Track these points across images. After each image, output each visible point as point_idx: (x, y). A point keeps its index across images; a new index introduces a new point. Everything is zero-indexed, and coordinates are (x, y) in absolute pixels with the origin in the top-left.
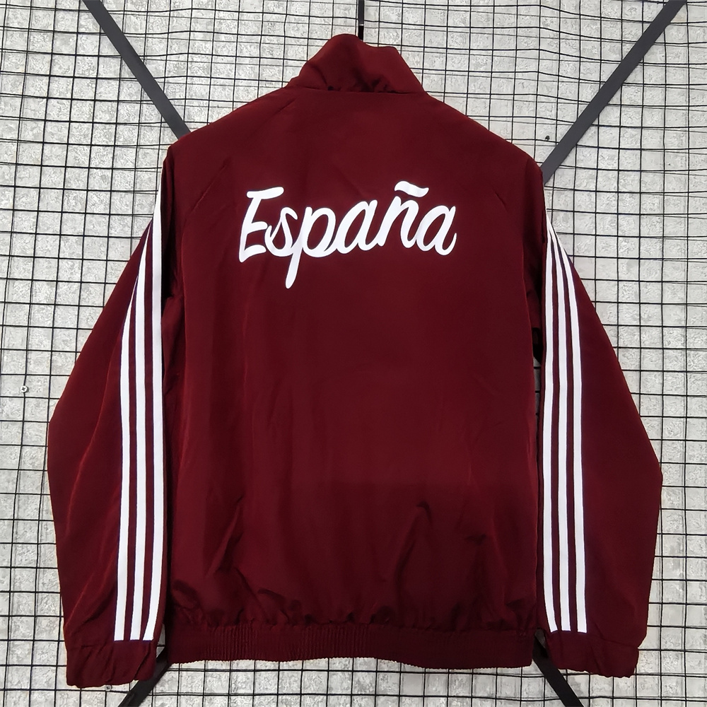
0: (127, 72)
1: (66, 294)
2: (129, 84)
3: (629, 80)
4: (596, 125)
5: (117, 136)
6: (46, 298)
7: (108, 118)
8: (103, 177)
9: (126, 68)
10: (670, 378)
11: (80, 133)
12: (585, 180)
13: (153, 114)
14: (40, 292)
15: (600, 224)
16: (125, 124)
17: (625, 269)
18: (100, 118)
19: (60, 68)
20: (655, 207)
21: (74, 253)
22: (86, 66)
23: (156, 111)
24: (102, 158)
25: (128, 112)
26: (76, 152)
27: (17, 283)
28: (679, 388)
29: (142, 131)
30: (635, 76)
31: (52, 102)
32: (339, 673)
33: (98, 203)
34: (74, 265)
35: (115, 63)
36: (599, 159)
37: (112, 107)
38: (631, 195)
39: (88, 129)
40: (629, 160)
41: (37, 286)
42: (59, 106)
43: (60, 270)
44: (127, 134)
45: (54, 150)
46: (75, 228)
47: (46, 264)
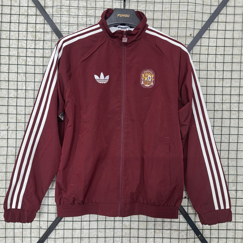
0: (38, 13)
1: (20, 94)
2: (39, 17)
3: (221, 12)
4: (209, 30)
5: (36, 36)
6: (13, 95)
7: (33, 30)
8: (32, 52)
9: (38, 11)
10: (233, 121)
11: (23, 35)
12: (204, 50)
13: (49, 28)
14: (11, 93)
15: (209, 66)
16: (39, 32)
17: (218, 82)
18: (30, 30)
19: (14, 11)
20: (229, 60)
21: (22, 79)
22: (23, 10)
23: (50, 27)
24: (31, 45)
25: (39, 27)
26: (22, 42)
27: (3, 90)
28: (236, 124)
29: (45, 35)
30: (224, 11)
31: (12, 24)
32: (118, 222)
33: (30, 61)
34: (23, 83)
35: (34, 9)
36: (209, 42)
37: (34, 26)
38: (221, 55)
39: (25, 34)
40: (220, 43)
41: (10, 91)
42: (14, 25)
43: (18, 86)
44: (40, 36)
45: (13, 42)
46: (23, 70)
47: (13, 83)
